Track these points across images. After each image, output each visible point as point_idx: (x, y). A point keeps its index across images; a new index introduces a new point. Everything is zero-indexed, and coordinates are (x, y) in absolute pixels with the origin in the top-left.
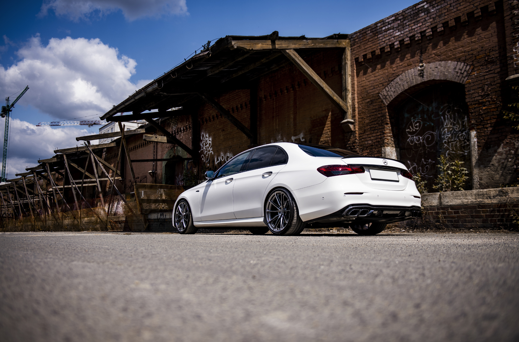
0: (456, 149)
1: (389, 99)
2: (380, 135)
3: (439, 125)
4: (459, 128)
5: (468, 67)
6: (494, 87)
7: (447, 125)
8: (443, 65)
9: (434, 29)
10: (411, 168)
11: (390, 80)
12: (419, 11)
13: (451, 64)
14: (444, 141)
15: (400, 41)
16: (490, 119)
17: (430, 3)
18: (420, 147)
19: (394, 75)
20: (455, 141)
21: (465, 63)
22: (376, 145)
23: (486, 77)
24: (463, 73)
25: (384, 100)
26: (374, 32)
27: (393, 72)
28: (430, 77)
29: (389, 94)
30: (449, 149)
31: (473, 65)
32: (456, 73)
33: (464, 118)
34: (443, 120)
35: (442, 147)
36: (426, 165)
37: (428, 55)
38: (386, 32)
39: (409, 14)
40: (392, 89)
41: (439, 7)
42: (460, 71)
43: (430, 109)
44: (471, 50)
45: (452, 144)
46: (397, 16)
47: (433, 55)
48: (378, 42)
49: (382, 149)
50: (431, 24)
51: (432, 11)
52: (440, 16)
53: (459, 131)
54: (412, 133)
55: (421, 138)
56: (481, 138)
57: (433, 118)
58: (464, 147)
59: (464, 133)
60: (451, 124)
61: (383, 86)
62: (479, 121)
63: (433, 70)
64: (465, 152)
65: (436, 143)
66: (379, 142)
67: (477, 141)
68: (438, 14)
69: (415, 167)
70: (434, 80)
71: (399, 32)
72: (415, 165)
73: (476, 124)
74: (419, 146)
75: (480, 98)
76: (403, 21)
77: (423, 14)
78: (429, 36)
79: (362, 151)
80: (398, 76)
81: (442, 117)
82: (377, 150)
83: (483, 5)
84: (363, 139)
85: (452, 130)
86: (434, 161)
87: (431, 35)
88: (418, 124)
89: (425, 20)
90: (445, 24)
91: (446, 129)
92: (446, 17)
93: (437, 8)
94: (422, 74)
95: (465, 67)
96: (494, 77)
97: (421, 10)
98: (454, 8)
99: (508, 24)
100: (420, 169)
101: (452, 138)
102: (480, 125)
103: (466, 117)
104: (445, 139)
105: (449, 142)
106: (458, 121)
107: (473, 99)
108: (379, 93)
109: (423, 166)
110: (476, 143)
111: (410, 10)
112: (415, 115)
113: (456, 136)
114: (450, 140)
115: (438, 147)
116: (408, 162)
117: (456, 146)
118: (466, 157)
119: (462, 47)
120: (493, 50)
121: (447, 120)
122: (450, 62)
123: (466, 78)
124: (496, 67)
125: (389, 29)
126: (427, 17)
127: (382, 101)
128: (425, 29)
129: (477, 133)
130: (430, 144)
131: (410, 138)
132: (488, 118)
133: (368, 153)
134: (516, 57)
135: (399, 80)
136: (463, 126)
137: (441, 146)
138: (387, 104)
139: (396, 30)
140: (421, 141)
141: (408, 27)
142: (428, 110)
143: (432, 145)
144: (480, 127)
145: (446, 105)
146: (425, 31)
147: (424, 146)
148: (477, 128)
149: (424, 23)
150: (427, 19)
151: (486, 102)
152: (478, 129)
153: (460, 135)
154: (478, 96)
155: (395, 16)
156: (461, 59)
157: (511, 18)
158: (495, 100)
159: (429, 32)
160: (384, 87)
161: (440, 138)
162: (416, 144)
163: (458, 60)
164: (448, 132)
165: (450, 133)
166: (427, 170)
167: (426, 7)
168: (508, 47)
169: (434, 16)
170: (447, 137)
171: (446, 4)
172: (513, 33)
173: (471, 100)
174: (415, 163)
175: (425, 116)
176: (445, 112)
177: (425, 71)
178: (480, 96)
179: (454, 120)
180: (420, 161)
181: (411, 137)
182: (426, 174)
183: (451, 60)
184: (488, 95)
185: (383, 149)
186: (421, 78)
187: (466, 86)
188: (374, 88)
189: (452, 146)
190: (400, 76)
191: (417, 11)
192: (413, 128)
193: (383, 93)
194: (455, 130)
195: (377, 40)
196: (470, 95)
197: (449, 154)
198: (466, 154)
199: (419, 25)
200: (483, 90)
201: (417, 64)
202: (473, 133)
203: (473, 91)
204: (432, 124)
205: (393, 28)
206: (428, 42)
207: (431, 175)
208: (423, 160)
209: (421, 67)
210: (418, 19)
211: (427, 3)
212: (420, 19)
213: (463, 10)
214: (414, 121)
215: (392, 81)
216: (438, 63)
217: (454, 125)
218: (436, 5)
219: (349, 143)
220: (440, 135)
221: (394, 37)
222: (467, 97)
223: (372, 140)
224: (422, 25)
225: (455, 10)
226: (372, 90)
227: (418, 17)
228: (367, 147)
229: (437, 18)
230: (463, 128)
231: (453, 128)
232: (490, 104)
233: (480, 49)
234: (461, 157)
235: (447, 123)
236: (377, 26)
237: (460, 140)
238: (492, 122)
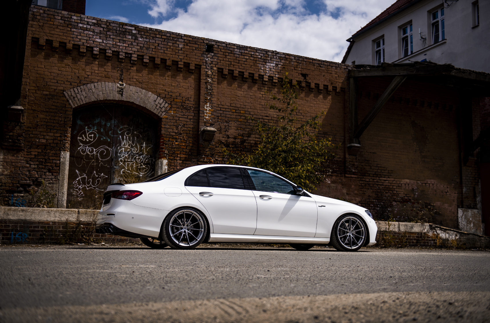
0: (132, 169)
1: (78, 102)
2: (61, 137)
3: (116, 143)
4: (137, 151)
5: (167, 105)
6: (186, 129)
7: (124, 145)
8: (143, 93)
9: (141, 58)
10: (80, 178)
11: (81, 82)
12: (126, 31)
13: (152, 96)
14: (120, 159)
15: (100, 49)
16: (180, 154)
17: (138, 31)
18: (92, 159)
19: (87, 79)
20: (132, 161)
21: (164, 100)
22: (53, 147)
23: (181, 119)
24: (162, 108)
25: (70, 101)
26: (67, 23)
27: (86, 76)
28: (129, 98)
29: (79, 97)
30: (124, 168)
31: (171, 104)
32: (155, 105)
33: (143, 144)
34: (121, 139)
35: (118, 164)
36: (98, 178)
37: (129, 77)
38: (84, 30)
39: (114, 28)
40: (84, 93)
41: (147, 40)
42: (159, 105)
43: (109, 125)
44: (171, 92)
45: (129, 164)
46: (100, 22)
47: (135, 80)
48: (72, 36)
49: (60, 152)
50: (138, 51)
51: (140, 39)
52: (147, 49)
53: (136, 154)
54: (85, 143)
55: (94, 150)
56: (171, 167)
57: (110, 134)
58: (140, 169)
59: (141, 157)
60: (129, 145)
61: (71, 84)
62: (172, 152)
63: (134, 94)
64: (140, 174)
65: (112, 159)
66: (57, 144)
67: (168, 169)
68: (145, 46)
69: (85, 178)
70: (133, 103)
71: (100, 39)
72: (85, 176)
73: (168, 155)
74: (92, 157)
75: (174, 134)
76: (107, 31)
77: (130, 37)
78: (133, 60)
79: (30, 148)
80: (93, 82)
81: (120, 136)
82: (54, 152)
83: (186, 61)
84: (32, 134)
85: (129, 151)
86: (106, 175)
87: (135, 61)
88: (93, 135)
89: (132, 44)
90: (152, 59)
91: (123, 149)
92: (153, 53)
93: (145, 40)
94: (121, 92)
95: (164, 103)
96: (187, 122)
97: (128, 32)
98: (161, 49)
99: (203, 86)
100: (90, 181)
101: (129, 158)
102: (171, 156)
103: (144, 143)
104: (121, 158)
105: (125, 161)
106: (136, 145)
107: (168, 133)
108: (64, 91)
109: (94, 179)
110: (167, 170)
111: (116, 25)
112: (90, 126)
113: (133, 157)
114: (126, 160)
115: (113, 164)
116: (77, 171)
117: (132, 166)
118: (141, 178)
119: (163, 85)
120: (188, 100)
121: (125, 141)
122: (150, 93)
123: (164, 113)
124: (189, 114)
125: (86, 29)
126: (135, 42)
127: (68, 101)
128: (131, 52)
129: (168, 162)
130: (105, 159)
131: (81, 147)
132: (179, 152)
133: (38, 152)
134: (206, 114)
135: (93, 87)
136: (141, 150)
137: (116, 163)
138: (73, 107)
139: (97, 35)
140: (95, 153)
141: (111, 40)
142: (105, 125)
143: (106, 159)
144: (172, 158)
145: (125, 126)
146: (131, 54)
147: (97, 159)
148: (168, 158)
149: (130, 46)
150: (134, 44)
151: (179, 139)
152: (170, 159)
153: (137, 158)
154: (172, 132)
155: (97, 21)
156: (161, 95)
157: (206, 83)
158: (186, 140)
159: (134, 57)
160: (72, 87)
161: (115, 155)
162: (87, 154)
163: (159, 95)
164: (126, 152)
165: (127, 154)
166: (98, 183)
167: (134, 32)
168: (201, 103)
169: (142, 45)
170: (123, 156)
171: (154, 41)
172: (206, 94)
173: (166, 133)
174: (85, 173)
175: (102, 130)
176: (125, 132)
177: (124, 90)
178: (174, 132)
179: (133, 143)
180: (92, 173)
181: (83, 146)
182: (96, 187)
183: (152, 92)
184: (181, 134)
185: (62, 153)
186: (120, 95)
187: (163, 120)
188: (57, 82)
189: (128, 166)
190: (96, 84)
191: (124, 30)
192: (86, 137)
193: (69, 93)
194: (132, 152)
195: (70, 33)
196: (166, 129)
197: (124, 172)
198: (141, 176)
199: (124, 45)
200: (177, 129)
201: (116, 81)
202: (165, 162)
203: (169, 127)
204: (109, 140)
205: (94, 32)
206: (130, 65)
207: (102, 189)
208: (95, 172)
209: (120, 85)
210: (124, 39)
211: (135, 30)
212: (126, 39)
213: (169, 55)
214: (88, 132)
215: (84, 84)
216: (139, 89)
217: (132, 147)
218: (144, 37)
219: (11, 134)
220: (116, 153)
221: (93, 41)
222: (163, 130)
223: (46, 139)
224: (128, 47)
225: (162, 51)
226: (54, 84)
227: (124, 36)
228: (38, 146)
229: (144, 48)
230: (141, 152)
231: (131, 150)
232: (181, 142)
233: (177, 94)
234: (136, 177)
235: (125, 143)
236: (71, 17)
237: (136, 162)
238: (182, 156)
